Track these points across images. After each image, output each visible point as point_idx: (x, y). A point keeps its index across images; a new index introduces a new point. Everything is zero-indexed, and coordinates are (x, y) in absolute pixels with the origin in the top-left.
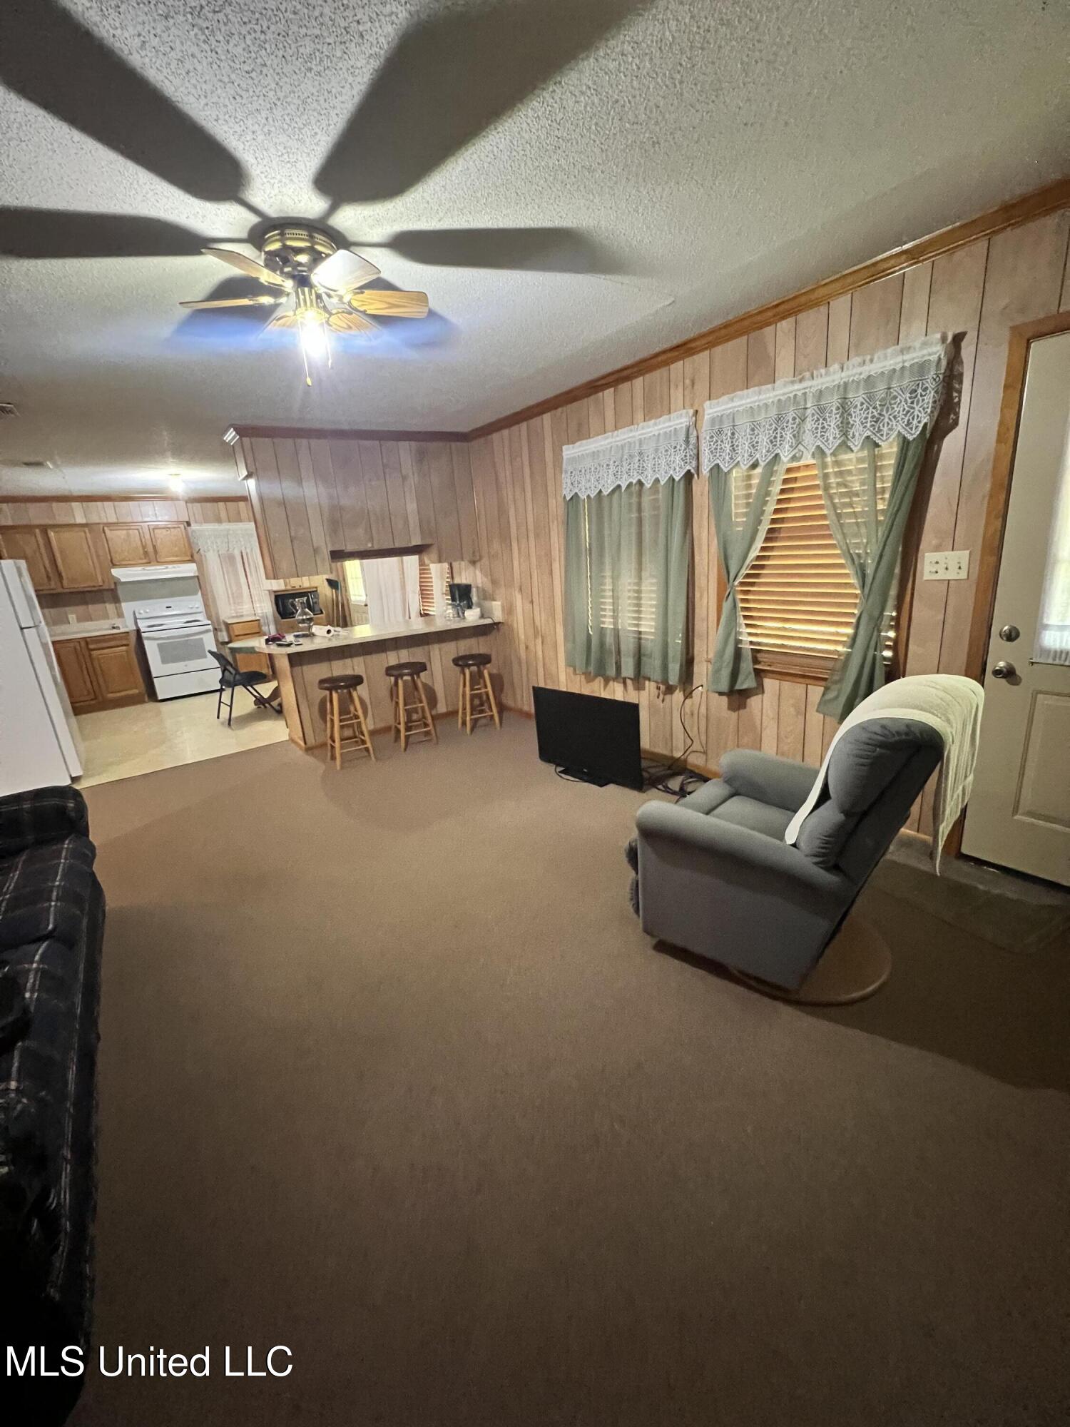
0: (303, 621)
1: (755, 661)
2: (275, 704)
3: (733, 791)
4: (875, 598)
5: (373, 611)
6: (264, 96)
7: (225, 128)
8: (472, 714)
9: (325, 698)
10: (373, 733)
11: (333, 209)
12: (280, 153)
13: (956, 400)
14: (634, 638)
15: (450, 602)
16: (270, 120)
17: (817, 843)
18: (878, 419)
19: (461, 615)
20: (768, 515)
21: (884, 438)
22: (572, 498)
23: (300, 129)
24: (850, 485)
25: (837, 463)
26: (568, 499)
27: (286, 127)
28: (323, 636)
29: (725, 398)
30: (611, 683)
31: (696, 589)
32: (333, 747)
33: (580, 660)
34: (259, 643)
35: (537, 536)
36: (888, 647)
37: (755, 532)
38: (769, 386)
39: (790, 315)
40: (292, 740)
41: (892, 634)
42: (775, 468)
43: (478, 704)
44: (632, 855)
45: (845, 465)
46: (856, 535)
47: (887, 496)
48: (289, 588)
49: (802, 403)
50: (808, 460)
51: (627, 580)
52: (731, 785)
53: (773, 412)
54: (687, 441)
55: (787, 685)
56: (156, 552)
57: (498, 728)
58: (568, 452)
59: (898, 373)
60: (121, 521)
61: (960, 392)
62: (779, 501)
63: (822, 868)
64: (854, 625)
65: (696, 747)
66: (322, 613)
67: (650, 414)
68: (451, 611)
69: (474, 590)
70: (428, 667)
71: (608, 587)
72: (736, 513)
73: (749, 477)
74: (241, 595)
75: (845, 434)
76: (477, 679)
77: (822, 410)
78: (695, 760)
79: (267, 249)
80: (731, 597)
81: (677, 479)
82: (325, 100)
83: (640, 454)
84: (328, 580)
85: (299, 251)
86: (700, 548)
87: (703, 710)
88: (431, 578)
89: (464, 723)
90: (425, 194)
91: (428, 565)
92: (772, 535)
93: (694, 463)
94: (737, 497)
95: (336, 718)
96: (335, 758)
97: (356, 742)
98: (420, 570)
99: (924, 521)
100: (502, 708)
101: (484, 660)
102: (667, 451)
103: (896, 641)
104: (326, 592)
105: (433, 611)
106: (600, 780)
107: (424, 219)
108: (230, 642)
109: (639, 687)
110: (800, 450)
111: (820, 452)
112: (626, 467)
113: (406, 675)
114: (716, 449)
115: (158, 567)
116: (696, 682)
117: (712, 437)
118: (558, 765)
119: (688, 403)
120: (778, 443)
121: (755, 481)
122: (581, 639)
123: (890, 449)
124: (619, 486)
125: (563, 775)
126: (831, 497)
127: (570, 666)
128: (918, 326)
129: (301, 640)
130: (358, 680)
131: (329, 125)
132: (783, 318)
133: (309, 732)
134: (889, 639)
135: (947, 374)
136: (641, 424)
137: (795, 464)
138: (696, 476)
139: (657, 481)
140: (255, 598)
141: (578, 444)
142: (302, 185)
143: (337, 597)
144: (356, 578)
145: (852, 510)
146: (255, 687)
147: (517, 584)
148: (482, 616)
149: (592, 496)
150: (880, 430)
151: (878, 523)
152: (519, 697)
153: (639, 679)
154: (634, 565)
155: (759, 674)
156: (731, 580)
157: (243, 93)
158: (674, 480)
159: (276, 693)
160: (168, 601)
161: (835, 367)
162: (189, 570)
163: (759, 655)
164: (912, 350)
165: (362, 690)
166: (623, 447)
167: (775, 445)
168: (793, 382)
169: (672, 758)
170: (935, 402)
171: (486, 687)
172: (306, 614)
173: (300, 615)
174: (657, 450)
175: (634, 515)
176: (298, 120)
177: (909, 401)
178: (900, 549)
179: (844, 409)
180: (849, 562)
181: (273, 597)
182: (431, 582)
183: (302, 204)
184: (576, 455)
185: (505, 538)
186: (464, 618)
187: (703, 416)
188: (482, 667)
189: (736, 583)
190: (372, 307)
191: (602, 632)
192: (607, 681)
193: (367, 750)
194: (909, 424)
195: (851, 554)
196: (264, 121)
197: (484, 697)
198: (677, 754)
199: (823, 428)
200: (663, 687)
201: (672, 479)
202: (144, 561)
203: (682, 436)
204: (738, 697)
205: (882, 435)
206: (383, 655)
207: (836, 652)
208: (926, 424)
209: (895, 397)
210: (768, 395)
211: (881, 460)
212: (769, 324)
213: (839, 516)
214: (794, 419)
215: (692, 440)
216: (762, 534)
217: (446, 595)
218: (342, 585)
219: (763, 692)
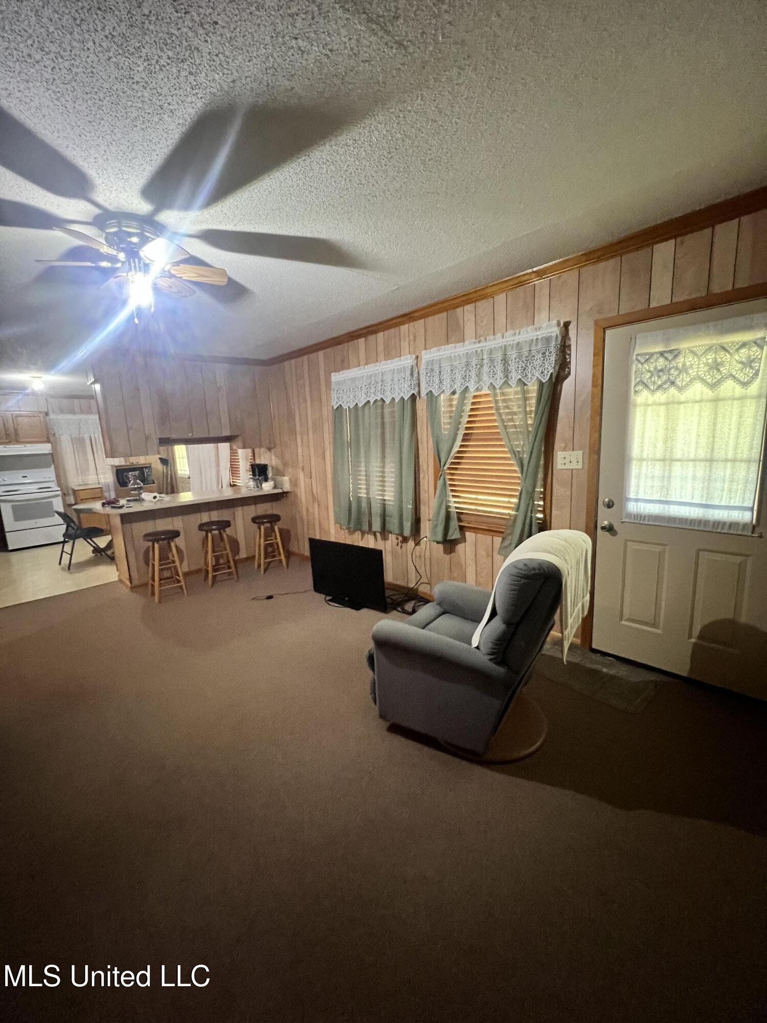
0: (135, 489)
1: (460, 520)
2: (109, 553)
3: (442, 610)
4: (529, 480)
5: (194, 482)
6: (103, 137)
7: (74, 153)
8: (265, 558)
9: (148, 548)
10: (186, 575)
11: (157, 211)
12: (116, 173)
13: (568, 360)
14: (380, 503)
15: (252, 476)
16: (108, 152)
17: (490, 645)
18: (525, 369)
19: (259, 486)
20: (464, 425)
21: (529, 380)
22: (338, 408)
23: (130, 160)
24: (511, 407)
25: (503, 394)
26: (335, 408)
27: (120, 158)
28: (150, 500)
29: (434, 349)
30: (366, 535)
31: (421, 471)
32: (153, 586)
33: (344, 521)
34: (97, 506)
35: (314, 432)
36: (540, 511)
37: (456, 435)
38: (461, 344)
39: (471, 303)
40: (121, 581)
41: (541, 503)
42: (466, 395)
43: (270, 551)
44: (371, 659)
45: (509, 395)
46: (518, 439)
47: (533, 416)
48: (128, 464)
49: (481, 355)
50: (486, 391)
51: (375, 465)
52: (441, 607)
53: (464, 360)
54: (412, 374)
55: (480, 536)
56: (16, 434)
57: (285, 569)
58: (336, 377)
59: (534, 343)
61: (570, 355)
62: (470, 416)
63: (494, 663)
64: (518, 497)
65: (424, 580)
66: (154, 483)
67: (388, 356)
68: (252, 483)
69: (270, 469)
70: (232, 523)
71: (363, 469)
72: (444, 423)
73: (451, 400)
74: (88, 469)
75: (507, 376)
76: (269, 533)
77: (492, 360)
78: (423, 589)
79: (108, 231)
80: (442, 477)
81: (406, 399)
82: (148, 146)
83: (382, 381)
84: (160, 459)
85: (131, 235)
86: (422, 443)
87: (428, 554)
88: (238, 459)
89: (259, 566)
90: (223, 209)
91: (236, 450)
92: (466, 437)
93: (417, 389)
94: (444, 412)
95: (157, 563)
96: (154, 595)
97: (174, 581)
98: (231, 453)
99: (556, 432)
100: (289, 554)
101: (275, 519)
102: (399, 380)
103: (544, 506)
104: (158, 466)
105: (240, 483)
106: (357, 606)
107: (223, 223)
108: (76, 504)
109: (385, 538)
110: (480, 385)
111: (492, 386)
112: (373, 390)
113: (214, 530)
114: (429, 381)
115: (18, 446)
116: (422, 534)
117: (427, 373)
118: (327, 595)
119: (412, 350)
120: (467, 380)
121: (455, 403)
122: (344, 504)
123: (533, 388)
124: (369, 401)
125: (331, 603)
126: (500, 415)
127: (338, 523)
128: (544, 315)
129: (132, 504)
130: (176, 534)
131: (152, 160)
132: (468, 303)
133: (135, 575)
134: (539, 506)
135: (562, 344)
136: (383, 362)
137: (478, 393)
138: (418, 397)
139: (393, 399)
140: (100, 471)
141: (341, 372)
142: (133, 194)
143: (167, 472)
144: (183, 458)
145: (513, 424)
146: (93, 539)
147: (301, 465)
148: (275, 487)
149: (351, 407)
150: (526, 376)
151: (529, 432)
152: (301, 546)
153: (384, 532)
154: (379, 454)
155: (462, 528)
156: (442, 465)
157: (87, 134)
158: (404, 399)
159: (110, 545)
160: (24, 472)
161: (499, 335)
162: (45, 448)
163: (462, 516)
164: (541, 329)
165: (180, 541)
166: (371, 376)
167: (466, 381)
168: (475, 343)
169: (408, 588)
170: (556, 361)
171: (276, 539)
172: (138, 484)
173: (132, 485)
174: (392, 380)
175: (379, 421)
176: (128, 154)
177: (542, 359)
178: (543, 449)
179: (505, 361)
180: (513, 456)
181: (115, 471)
182: (238, 462)
183: (134, 205)
184: (340, 379)
185: (293, 432)
186: (262, 488)
187: (422, 359)
188: (273, 524)
189: (445, 468)
190: (185, 275)
191: (359, 500)
192: (363, 533)
193: (181, 587)
194: (542, 373)
195: (514, 452)
196: (103, 152)
197: (276, 547)
198: (412, 585)
199: (494, 372)
200: (400, 538)
201: (402, 398)
202: (6, 441)
203: (408, 372)
204: (449, 545)
205: (528, 378)
206: (199, 514)
207: (509, 514)
208: (552, 374)
209: (534, 356)
210: (460, 350)
211: (529, 394)
212: (459, 307)
213: (505, 427)
214: (476, 365)
215: (415, 375)
216: (460, 438)
217: (250, 471)
218: (171, 461)
219: (465, 542)
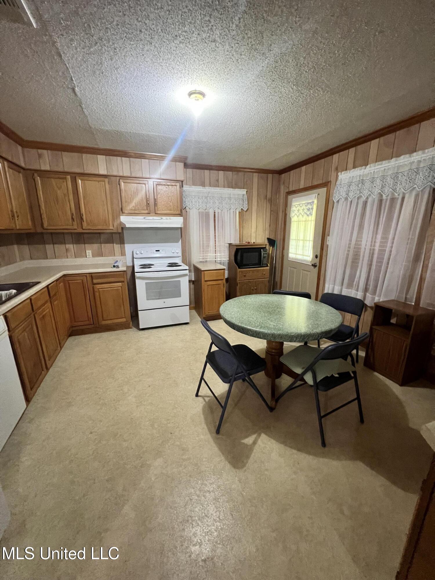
56: (155, 205)
60: (133, 175)
115: (155, 218)
160: (158, 246)
162: (177, 222)
202: (146, 212)
